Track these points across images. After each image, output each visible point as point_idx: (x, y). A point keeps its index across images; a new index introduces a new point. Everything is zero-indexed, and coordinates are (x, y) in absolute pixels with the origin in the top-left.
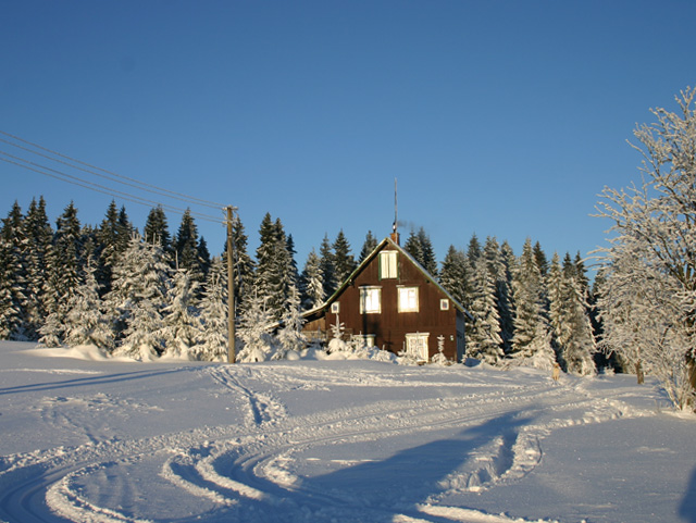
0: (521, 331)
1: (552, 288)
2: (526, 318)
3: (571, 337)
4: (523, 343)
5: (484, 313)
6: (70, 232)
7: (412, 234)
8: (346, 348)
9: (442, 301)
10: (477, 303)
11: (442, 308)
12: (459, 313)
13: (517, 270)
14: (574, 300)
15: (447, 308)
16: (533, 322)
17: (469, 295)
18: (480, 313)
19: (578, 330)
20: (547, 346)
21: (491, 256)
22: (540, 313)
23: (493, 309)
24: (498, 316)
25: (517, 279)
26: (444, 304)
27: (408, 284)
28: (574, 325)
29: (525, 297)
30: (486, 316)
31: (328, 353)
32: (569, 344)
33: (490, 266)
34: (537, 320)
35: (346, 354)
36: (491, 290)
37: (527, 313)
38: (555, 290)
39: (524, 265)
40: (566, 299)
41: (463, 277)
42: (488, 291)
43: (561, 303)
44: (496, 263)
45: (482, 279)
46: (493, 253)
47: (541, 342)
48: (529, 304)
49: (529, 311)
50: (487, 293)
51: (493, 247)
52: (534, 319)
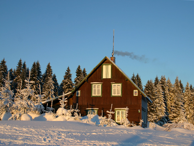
0: (174, 112)
1: (186, 96)
2: (176, 107)
4: (174, 117)
5: (159, 105)
6: (3, 70)
7: (133, 75)
8: (68, 114)
9: (134, 91)
10: (157, 100)
11: (134, 95)
12: (143, 98)
13: (173, 89)
15: (137, 95)
17: (154, 97)
18: (158, 105)
20: (184, 118)
21: (163, 83)
22: (181, 106)
23: (163, 104)
24: (165, 106)
25: (172, 92)
27: (117, 82)
29: (176, 99)
30: (160, 106)
31: (57, 117)
32: (193, 118)
33: (162, 87)
34: (180, 108)
35: (67, 118)
36: (162, 95)
37: (176, 105)
38: (187, 97)
39: (175, 87)
40: (192, 101)
41: (151, 90)
42: (161, 96)
43: (189, 102)
44: (165, 86)
45: (159, 91)
46: (163, 82)
47: (182, 117)
48: (177, 102)
49: (177, 104)
50: (161, 97)
51: (164, 80)
52: (179, 108)
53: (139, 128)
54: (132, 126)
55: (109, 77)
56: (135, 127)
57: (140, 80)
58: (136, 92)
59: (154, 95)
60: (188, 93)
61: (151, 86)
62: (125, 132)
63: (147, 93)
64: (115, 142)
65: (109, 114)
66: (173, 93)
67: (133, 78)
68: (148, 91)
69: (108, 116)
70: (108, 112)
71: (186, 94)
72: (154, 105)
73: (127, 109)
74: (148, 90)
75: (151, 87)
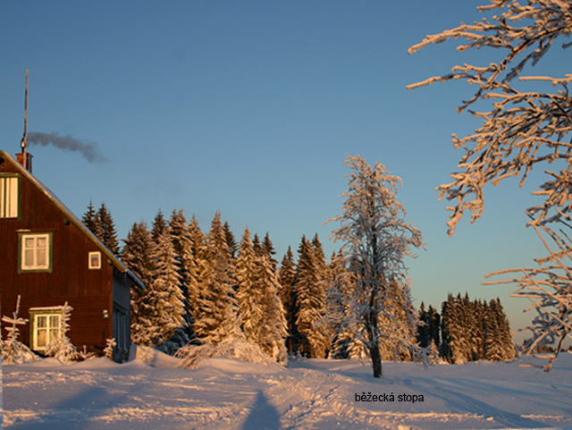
0: (208, 314)
1: (242, 267)
2: (214, 299)
3: (261, 321)
4: (210, 327)
5: (167, 293)
9: (91, 254)
10: (160, 281)
11: (90, 267)
12: (117, 274)
13: (205, 248)
14: (266, 280)
15: (99, 267)
16: (221, 304)
17: (150, 273)
18: (162, 294)
19: (270, 311)
20: (237, 330)
21: (177, 231)
22: (229, 294)
23: (178, 290)
24: (183, 297)
25: (204, 257)
26: (94, 260)
27: (36, 229)
28: (265, 306)
29: (213, 276)
32: (260, 328)
33: (175, 242)
34: (227, 301)
36: (175, 267)
37: (214, 294)
38: (245, 269)
39: (213, 242)
40: (257, 279)
41: (143, 252)
42: (172, 268)
43: (251, 283)
44: (182, 239)
45: (166, 255)
46: (178, 228)
47: (231, 326)
48: (218, 283)
49: (217, 291)
50: (171, 271)
51: (180, 222)
52: (222, 300)
53: (104, 362)
54: (81, 359)
55: (13, 212)
56: (93, 362)
57: (111, 222)
58: (95, 259)
59: (151, 267)
60: (246, 258)
61: (142, 240)
62: (61, 378)
63: (131, 261)
64: (26, 409)
65: (11, 325)
66: (207, 259)
67: (89, 218)
68: (133, 254)
69: (8, 332)
70: (6, 319)
71: (242, 260)
72: (152, 295)
73: (66, 307)
74: (135, 251)
75: (143, 244)
